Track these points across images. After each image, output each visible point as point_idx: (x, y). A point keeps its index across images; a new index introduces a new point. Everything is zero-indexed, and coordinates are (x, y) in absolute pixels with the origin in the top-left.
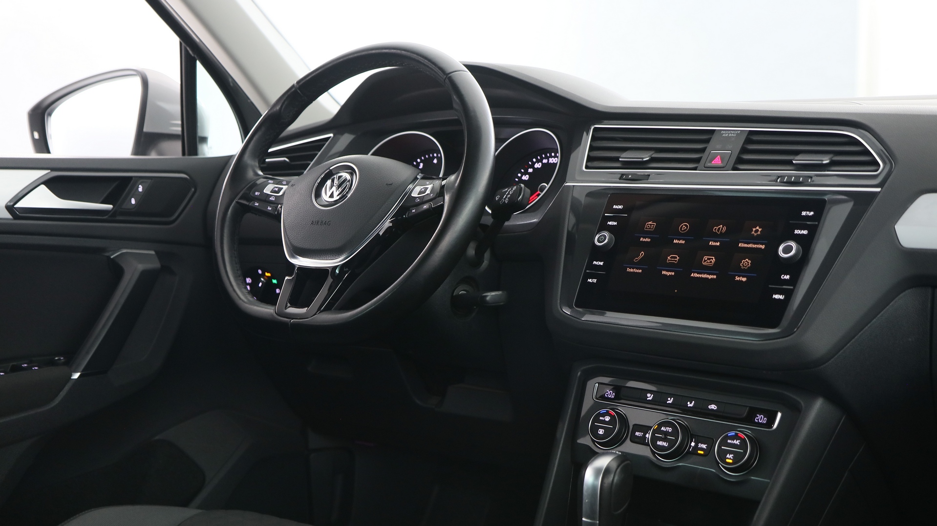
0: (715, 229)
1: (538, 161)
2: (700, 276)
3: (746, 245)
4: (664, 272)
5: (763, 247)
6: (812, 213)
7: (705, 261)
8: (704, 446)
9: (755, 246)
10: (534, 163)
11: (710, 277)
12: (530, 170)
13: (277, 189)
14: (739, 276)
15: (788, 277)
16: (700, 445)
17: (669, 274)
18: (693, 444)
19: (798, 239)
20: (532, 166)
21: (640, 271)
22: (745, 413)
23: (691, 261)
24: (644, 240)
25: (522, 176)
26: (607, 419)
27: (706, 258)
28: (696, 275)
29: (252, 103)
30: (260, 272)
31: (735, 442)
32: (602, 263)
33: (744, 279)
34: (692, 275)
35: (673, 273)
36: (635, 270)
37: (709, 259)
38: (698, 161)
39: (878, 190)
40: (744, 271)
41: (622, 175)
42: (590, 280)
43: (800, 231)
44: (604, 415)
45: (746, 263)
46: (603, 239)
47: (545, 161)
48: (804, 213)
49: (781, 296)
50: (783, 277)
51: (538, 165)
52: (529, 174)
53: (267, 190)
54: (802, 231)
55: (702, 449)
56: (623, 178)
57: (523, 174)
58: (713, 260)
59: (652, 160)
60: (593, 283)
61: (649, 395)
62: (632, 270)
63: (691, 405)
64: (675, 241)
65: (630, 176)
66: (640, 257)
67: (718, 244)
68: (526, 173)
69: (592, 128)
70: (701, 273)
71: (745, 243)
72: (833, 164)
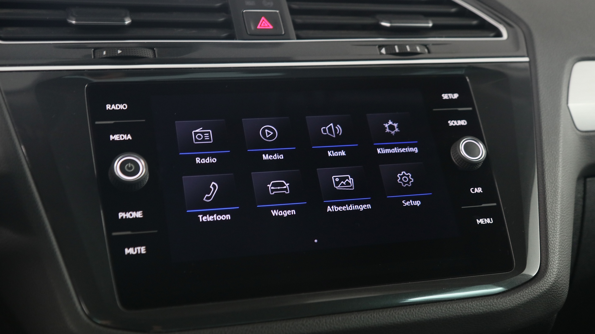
0: (324, 130)
3: (388, 151)
4: (274, 213)
5: (416, 150)
6: (456, 96)
7: (337, 183)
9: (403, 150)
11: (362, 207)
14: (407, 200)
15: (479, 190)
17: (286, 213)
21: (228, 217)
24: (204, 161)
27: (335, 178)
33: (418, 203)
34: (329, 209)
35: (293, 212)
36: (216, 217)
37: (342, 179)
38: (228, 25)
40: (407, 190)
41: (97, 49)
42: (130, 251)
43: (455, 122)
46: (132, 168)
48: (445, 96)
49: (488, 219)
50: (473, 190)
54: (459, 121)
58: (351, 180)
60: (138, 255)
62: (210, 218)
64: (265, 157)
65: (119, 52)
67: (343, 153)
70: (343, 204)
71: (386, 147)
72: (437, 29)
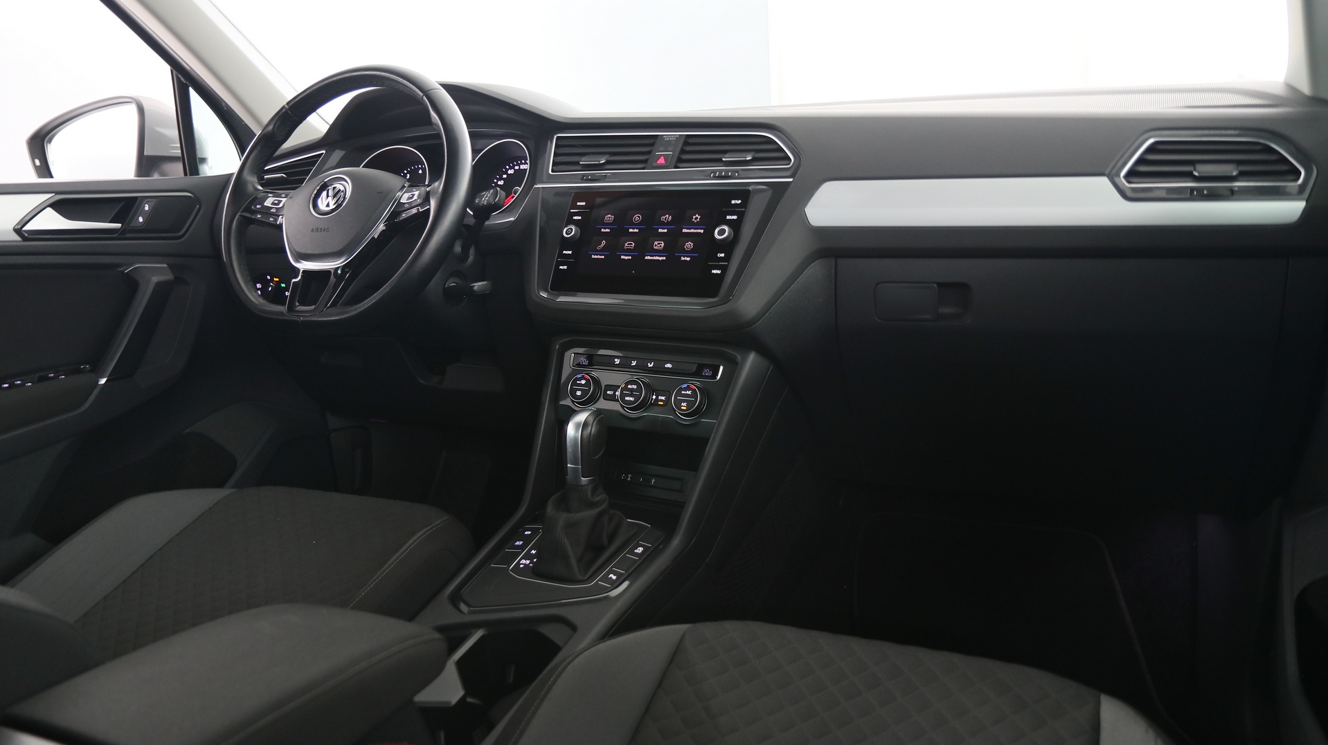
0: (663, 218)
1: (510, 168)
2: (652, 258)
3: (688, 231)
4: (622, 257)
5: (702, 231)
6: (740, 202)
7: (656, 246)
8: (663, 398)
9: (695, 231)
10: (508, 170)
11: (661, 258)
12: (505, 176)
13: (276, 202)
14: (684, 257)
15: (723, 255)
16: (660, 398)
17: (626, 258)
18: (654, 397)
19: (729, 223)
20: (506, 173)
21: (603, 257)
22: (694, 368)
23: (644, 246)
24: (605, 230)
25: (497, 182)
26: (583, 382)
27: (656, 243)
28: (649, 258)
29: (246, 124)
30: (269, 277)
31: (688, 392)
32: (570, 252)
33: (688, 259)
34: (646, 258)
35: (630, 258)
36: (599, 257)
37: (659, 244)
38: (645, 161)
39: (791, 180)
40: (688, 252)
41: (583, 176)
42: (561, 267)
43: (731, 217)
44: (580, 379)
45: (689, 245)
46: (570, 231)
47: (517, 168)
48: (733, 202)
49: (719, 271)
50: (719, 255)
51: (511, 172)
52: (504, 179)
53: (268, 203)
54: (733, 217)
55: (661, 401)
56: (584, 179)
57: (498, 180)
58: (663, 245)
59: (608, 162)
60: (564, 269)
61: (616, 360)
62: (596, 257)
63: (651, 366)
64: (631, 230)
65: (590, 177)
66: (602, 245)
67: (666, 231)
68: (501, 179)
69: (555, 137)
70: (653, 256)
71: (688, 229)
72: (754, 160)
